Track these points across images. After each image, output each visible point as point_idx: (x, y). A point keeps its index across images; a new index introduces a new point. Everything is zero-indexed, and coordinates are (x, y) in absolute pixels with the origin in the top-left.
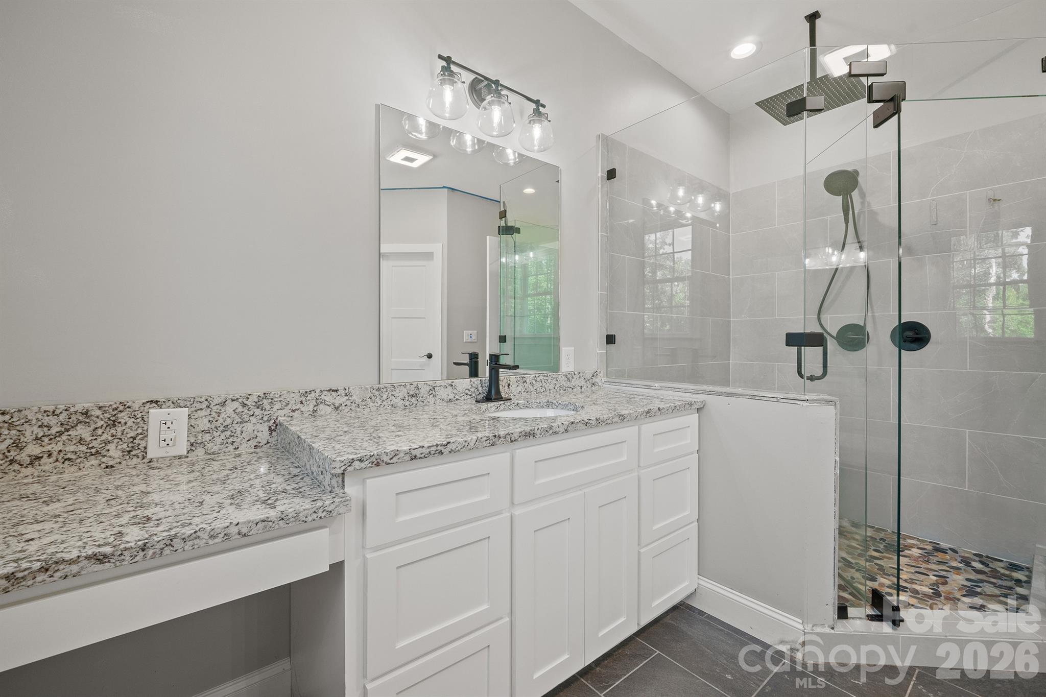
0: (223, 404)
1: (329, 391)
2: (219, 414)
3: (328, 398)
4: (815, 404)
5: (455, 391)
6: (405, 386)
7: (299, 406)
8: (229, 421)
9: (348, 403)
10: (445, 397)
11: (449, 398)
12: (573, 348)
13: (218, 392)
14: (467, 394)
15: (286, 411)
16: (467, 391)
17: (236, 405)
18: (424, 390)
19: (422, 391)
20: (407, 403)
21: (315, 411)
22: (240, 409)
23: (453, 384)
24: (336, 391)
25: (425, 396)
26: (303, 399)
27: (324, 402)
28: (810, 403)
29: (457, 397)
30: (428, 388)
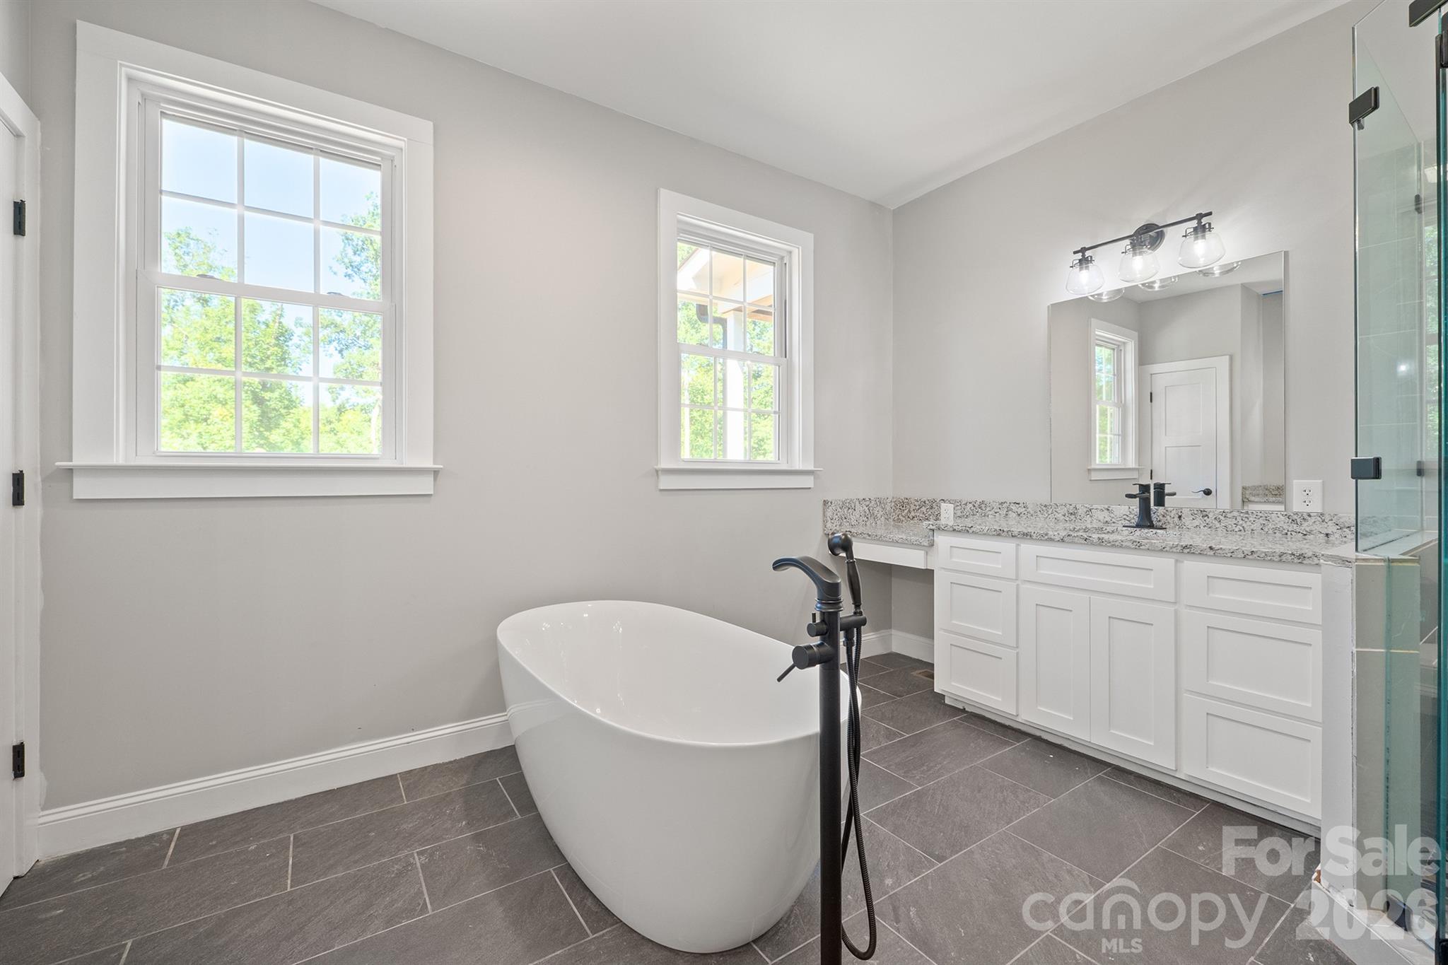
0: (966, 504)
1: (1014, 503)
2: (964, 509)
3: (1014, 507)
4: (1330, 563)
5: (1112, 515)
6: (1065, 506)
7: (999, 510)
8: (968, 514)
9: (1026, 513)
10: (1101, 518)
11: (1105, 520)
12: (1321, 481)
13: (966, 498)
14: (1125, 519)
15: (992, 512)
16: (1125, 517)
17: (971, 505)
18: (1081, 511)
19: (1080, 511)
20: (1067, 519)
21: (1007, 515)
22: (973, 508)
23: (1110, 509)
24: (1018, 504)
25: (1082, 515)
26: (1000, 506)
27: (1011, 510)
28: (1325, 561)
29: (1113, 520)
30: (1085, 510)
